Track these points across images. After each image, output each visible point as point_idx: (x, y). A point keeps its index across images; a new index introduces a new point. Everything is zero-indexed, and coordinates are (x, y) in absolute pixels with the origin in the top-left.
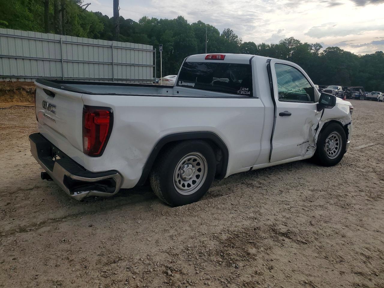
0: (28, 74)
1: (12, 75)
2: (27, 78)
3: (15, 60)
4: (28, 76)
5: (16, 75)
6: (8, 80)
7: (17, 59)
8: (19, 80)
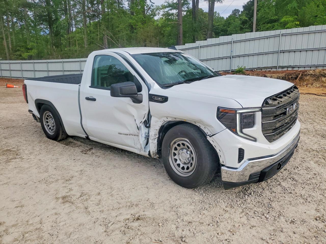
0: (303, 64)
1: (289, 65)
2: (301, 67)
3: (294, 53)
4: (302, 66)
5: (292, 65)
6: (285, 69)
7: (296, 52)
8: (294, 69)
